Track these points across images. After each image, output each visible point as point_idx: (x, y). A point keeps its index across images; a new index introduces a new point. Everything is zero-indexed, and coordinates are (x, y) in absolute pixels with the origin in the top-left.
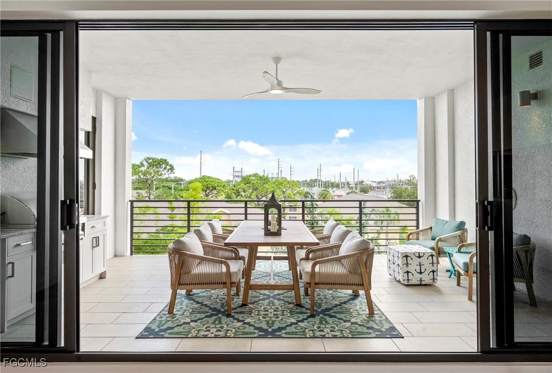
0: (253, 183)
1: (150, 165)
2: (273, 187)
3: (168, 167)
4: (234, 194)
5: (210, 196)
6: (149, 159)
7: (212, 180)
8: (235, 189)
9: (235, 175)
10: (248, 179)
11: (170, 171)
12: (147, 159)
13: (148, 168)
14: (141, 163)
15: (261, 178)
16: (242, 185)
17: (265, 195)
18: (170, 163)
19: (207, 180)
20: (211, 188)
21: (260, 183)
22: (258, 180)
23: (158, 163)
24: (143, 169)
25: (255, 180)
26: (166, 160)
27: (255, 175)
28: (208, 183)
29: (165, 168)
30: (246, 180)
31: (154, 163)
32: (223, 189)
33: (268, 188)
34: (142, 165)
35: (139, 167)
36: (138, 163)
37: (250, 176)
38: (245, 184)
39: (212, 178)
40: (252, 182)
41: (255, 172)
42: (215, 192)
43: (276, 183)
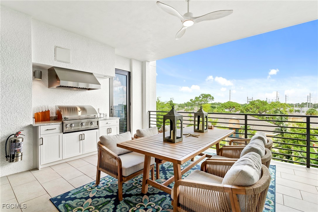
0: (257, 105)
1: (204, 97)
2: (270, 107)
3: (211, 98)
4: (245, 110)
5: (232, 111)
6: (203, 95)
7: (233, 103)
8: (245, 108)
9: (248, 101)
10: (254, 103)
11: (212, 100)
12: (202, 95)
13: (202, 98)
14: (199, 96)
15: (261, 102)
16: (250, 106)
17: (265, 111)
18: (212, 96)
19: (230, 103)
20: (232, 107)
21: (261, 105)
22: (259, 103)
23: (206, 96)
24: (200, 99)
25: (257, 103)
26: (210, 95)
27: (258, 101)
28: (230, 105)
29: (210, 98)
30: (252, 103)
31: (205, 96)
32: (238, 108)
33: (266, 108)
34: (200, 97)
35: (199, 98)
36: (198, 96)
37: (255, 101)
38: (252, 105)
39: (233, 102)
40: (255, 104)
41: (258, 99)
42: (234, 109)
43: (272, 105)
